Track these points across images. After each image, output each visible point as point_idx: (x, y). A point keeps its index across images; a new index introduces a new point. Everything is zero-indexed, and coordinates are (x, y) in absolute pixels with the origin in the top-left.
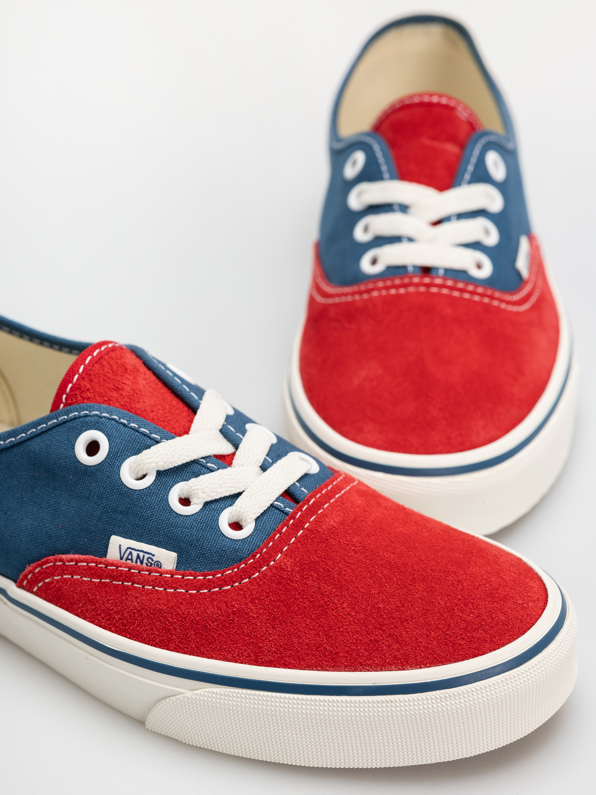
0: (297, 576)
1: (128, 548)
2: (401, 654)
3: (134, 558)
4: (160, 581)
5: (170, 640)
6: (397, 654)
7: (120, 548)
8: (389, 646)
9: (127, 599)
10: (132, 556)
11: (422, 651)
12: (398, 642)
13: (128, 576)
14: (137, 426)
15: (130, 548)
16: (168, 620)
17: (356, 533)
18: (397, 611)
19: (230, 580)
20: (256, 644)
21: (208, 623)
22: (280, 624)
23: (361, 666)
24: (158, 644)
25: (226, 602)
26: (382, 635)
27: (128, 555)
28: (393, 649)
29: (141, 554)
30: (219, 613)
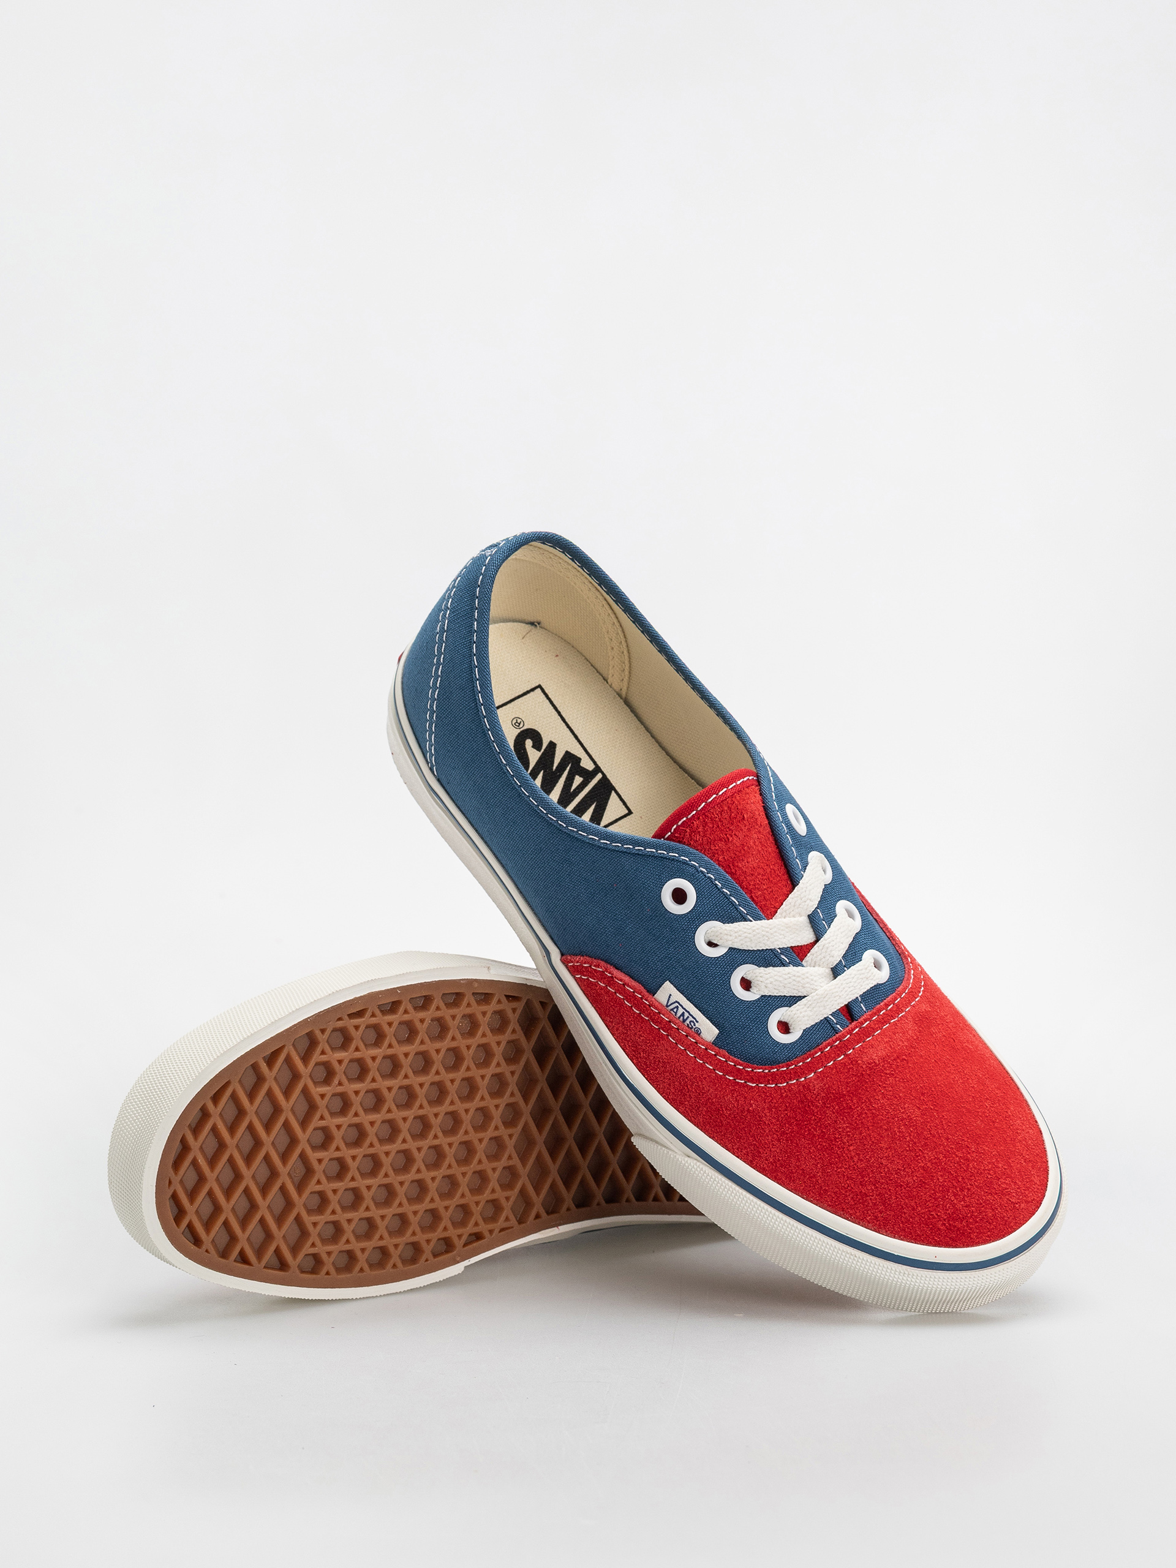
0: (820, 1102)
1: (676, 1002)
2: (882, 1217)
3: (679, 1014)
4: (694, 1049)
5: (681, 1103)
6: (879, 1215)
7: (669, 997)
8: (875, 1204)
9: (657, 1045)
10: (677, 1011)
11: (902, 1222)
12: (884, 1205)
13: (667, 1026)
14: (729, 893)
15: (678, 1003)
16: (687, 1086)
17: (893, 1074)
18: (896, 1174)
19: (758, 1078)
20: (758, 1147)
21: (722, 1108)
22: (786, 1140)
23: (843, 1211)
24: (670, 1100)
25: (745, 1098)
26: (873, 1191)
27: (674, 1008)
28: (878, 1209)
29: (686, 1015)
30: (735, 1105)
